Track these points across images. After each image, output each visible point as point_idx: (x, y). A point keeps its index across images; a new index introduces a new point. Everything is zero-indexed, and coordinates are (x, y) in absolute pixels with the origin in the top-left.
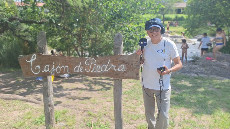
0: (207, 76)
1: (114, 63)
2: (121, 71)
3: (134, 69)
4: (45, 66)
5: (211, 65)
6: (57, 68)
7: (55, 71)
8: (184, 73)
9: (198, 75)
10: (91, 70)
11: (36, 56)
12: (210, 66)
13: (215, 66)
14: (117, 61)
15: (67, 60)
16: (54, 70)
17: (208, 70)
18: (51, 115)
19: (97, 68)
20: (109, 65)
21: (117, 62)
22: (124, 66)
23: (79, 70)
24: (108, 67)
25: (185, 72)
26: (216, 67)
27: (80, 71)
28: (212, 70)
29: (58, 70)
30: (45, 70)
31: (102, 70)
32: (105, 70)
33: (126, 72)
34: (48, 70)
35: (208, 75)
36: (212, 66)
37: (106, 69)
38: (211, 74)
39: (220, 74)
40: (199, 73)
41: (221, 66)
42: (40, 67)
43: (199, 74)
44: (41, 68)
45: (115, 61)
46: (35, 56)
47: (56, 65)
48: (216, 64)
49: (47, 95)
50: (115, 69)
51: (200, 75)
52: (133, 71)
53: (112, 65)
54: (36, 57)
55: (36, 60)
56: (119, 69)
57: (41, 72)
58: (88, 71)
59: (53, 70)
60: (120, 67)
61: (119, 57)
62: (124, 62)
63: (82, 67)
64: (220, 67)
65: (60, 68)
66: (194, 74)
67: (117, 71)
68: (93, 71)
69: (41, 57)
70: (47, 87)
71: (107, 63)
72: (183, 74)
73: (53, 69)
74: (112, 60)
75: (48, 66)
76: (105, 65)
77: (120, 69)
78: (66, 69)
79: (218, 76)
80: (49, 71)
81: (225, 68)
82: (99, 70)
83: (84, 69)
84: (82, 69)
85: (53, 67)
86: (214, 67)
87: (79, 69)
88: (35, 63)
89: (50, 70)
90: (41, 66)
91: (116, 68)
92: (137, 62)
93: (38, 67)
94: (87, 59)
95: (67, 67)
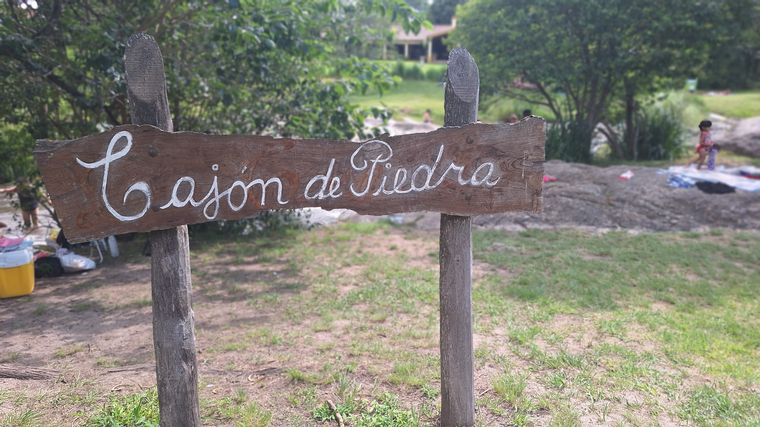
0: (550, 227)
1: (457, 156)
2: (481, 187)
3: (528, 173)
4: (176, 182)
5: (555, 196)
6: (231, 190)
7: (223, 201)
8: (482, 225)
9: (524, 226)
10: (373, 189)
11: (129, 137)
12: (552, 198)
13: (567, 197)
14: (469, 150)
15: (278, 153)
16: (218, 197)
17: (550, 209)
18: (190, 396)
19: (396, 179)
20: (439, 164)
21: (467, 154)
22: (491, 166)
23: (327, 191)
24: (437, 175)
25: (485, 223)
26: (570, 200)
27: (331, 194)
28: (560, 208)
29: (237, 195)
30: (175, 202)
31: (413, 188)
32: (427, 185)
33: (499, 190)
34: (190, 198)
35: (552, 224)
36: (558, 197)
37: (428, 181)
38: (562, 220)
39: (585, 217)
40: (527, 220)
41: (581, 196)
42: (151, 188)
43: (526, 223)
44: (153, 194)
45: (462, 148)
46: (123, 140)
47: (229, 177)
48: (568, 192)
49: (177, 309)
50: (460, 180)
51: (530, 226)
52: (523, 181)
53: (453, 165)
54: (130, 144)
55: (128, 157)
56: (474, 178)
57: (154, 208)
58: (363, 194)
59: (213, 196)
60: (479, 169)
61: (478, 133)
62: (492, 152)
63: (336, 179)
64: (581, 199)
65: (246, 189)
66: (514, 226)
67: (469, 185)
68: (379, 191)
69: (155, 141)
70: (176, 274)
71: (434, 159)
72: (479, 227)
73: (213, 193)
74: (451, 147)
75: (188, 183)
76: (427, 167)
77: (478, 178)
78: (272, 189)
79: (580, 224)
80: (193, 203)
81: (594, 202)
82: (403, 188)
83: (344, 187)
84: (338, 186)
85: (215, 185)
86: (564, 200)
87: (324, 187)
88: (124, 173)
89: (196, 198)
90: (152, 182)
91: (466, 175)
92: (537, 147)
93: (142, 186)
94: (359, 144)
95: (276, 183)
